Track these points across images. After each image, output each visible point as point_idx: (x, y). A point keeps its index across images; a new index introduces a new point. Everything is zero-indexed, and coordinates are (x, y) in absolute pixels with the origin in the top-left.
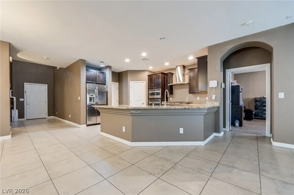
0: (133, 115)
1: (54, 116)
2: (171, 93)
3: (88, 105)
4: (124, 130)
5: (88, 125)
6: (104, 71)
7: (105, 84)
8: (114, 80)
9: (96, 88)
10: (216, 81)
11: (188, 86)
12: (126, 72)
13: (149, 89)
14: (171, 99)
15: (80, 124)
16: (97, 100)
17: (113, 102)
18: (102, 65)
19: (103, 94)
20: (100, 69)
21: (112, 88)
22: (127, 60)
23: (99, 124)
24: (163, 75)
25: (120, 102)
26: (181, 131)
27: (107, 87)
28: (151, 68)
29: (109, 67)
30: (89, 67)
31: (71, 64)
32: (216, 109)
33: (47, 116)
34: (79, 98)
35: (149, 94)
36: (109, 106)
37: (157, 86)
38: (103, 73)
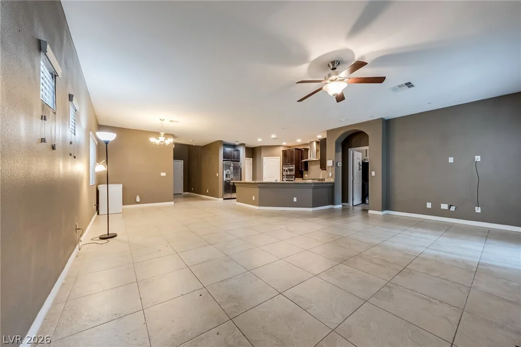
0: (259, 187)
1: (188, 192)
2: (306, 169)
3: (225, 181)
4: (254, 199)
5: (225, 199)
6: (239, 149)
7: (239, 161)
8: (247, 156)
9: (231, 166)
10: (332, 161)
11: (319, 162)
12: (260, 148)
13: (283, 165)
14: (306, 175)
15: (218, 197)
16: (232, 176)
17: (246, 178)
18: (237, 144)
19: (238, 170)
20: (234, 146)
21: (246, 163)
22: (260, 140)
23: (235, 198)
24: (298, 151)
25: (254, 178)
26: (295, 200)
27: (241, 164)
28: (284, 144)
29: (243, 145)
30: (226, 145)
31: (211, 144)
32: (333, 185)
33: (182, 192)
34: (217, 174)
35: (283, 170)
36: (242, 181)
37: (291, 162)
38: (237, 150)
